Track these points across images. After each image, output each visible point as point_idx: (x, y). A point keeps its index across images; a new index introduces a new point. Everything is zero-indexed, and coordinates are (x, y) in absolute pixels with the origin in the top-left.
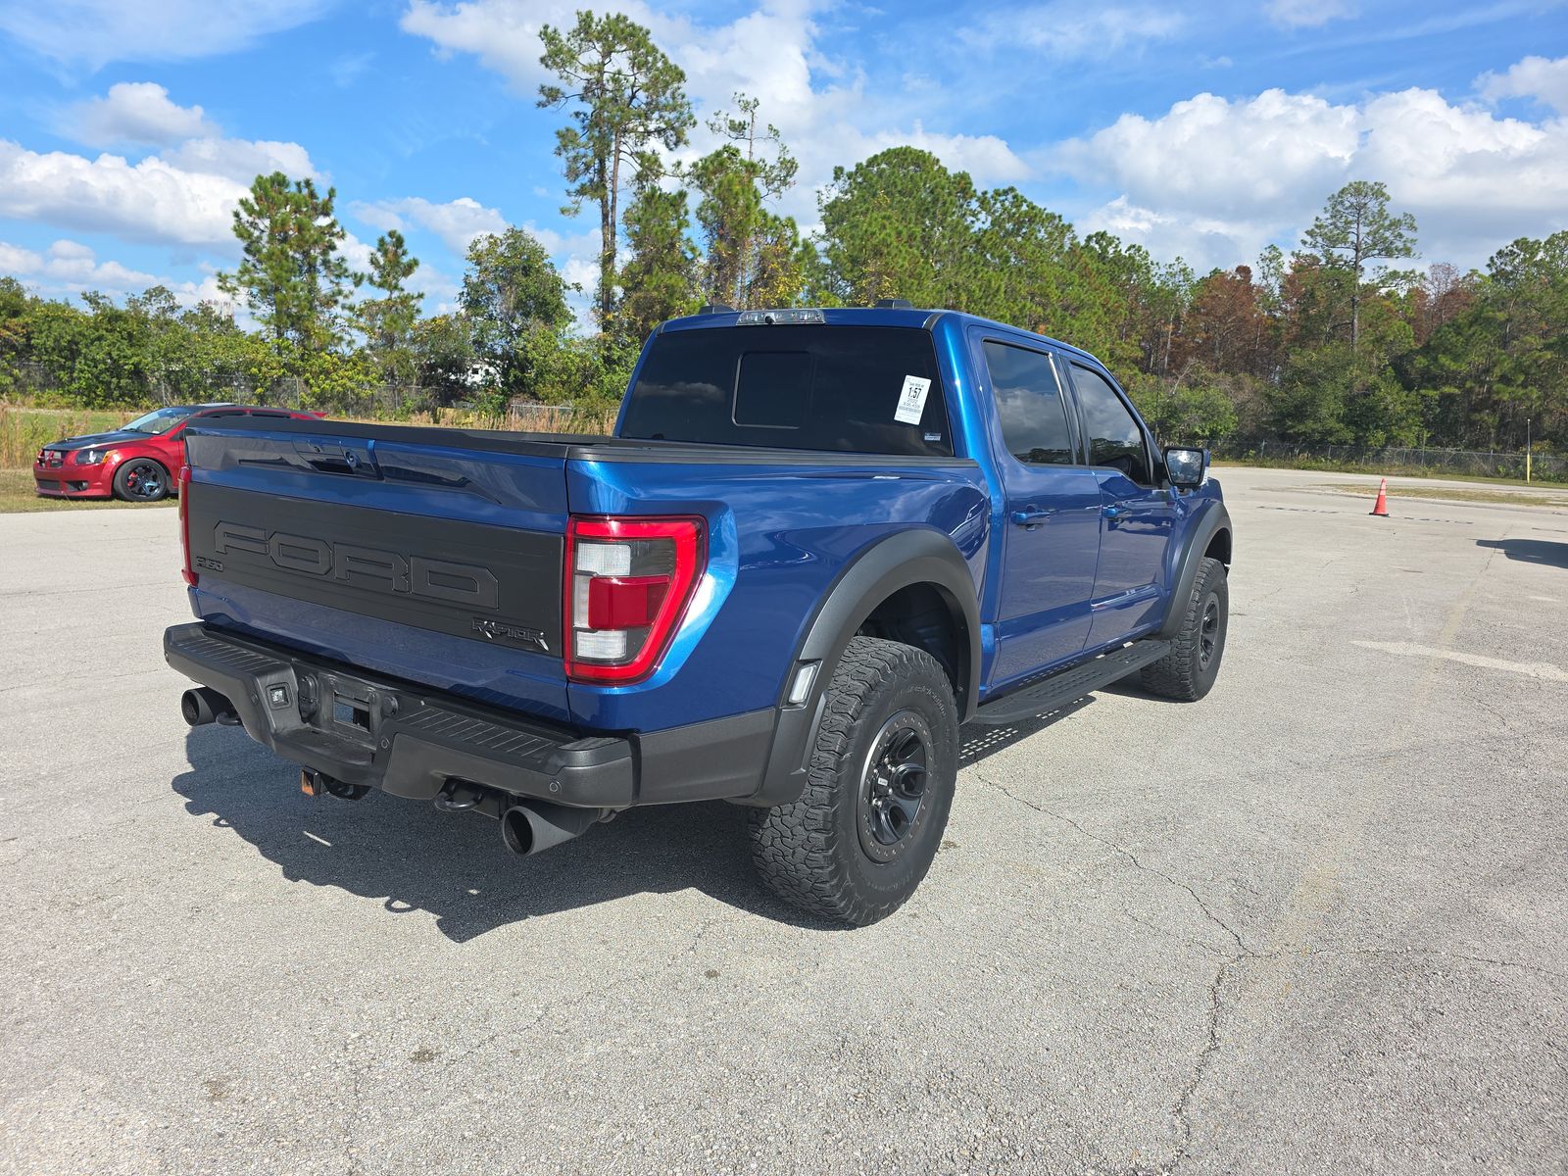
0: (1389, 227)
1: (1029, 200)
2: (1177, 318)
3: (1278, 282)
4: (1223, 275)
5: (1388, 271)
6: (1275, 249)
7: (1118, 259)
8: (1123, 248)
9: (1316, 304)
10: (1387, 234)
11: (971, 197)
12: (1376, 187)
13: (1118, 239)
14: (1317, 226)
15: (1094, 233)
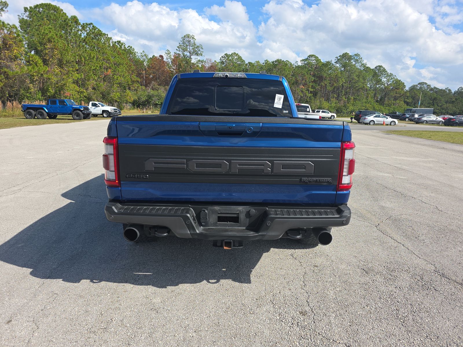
0: (196, 48)
1: (98, 28)
2: (145, 69)
3: (171, 60)
4: (156, 57)
5: (198, 59)
6: (169, 51)
7: (125, 50)
8: (126, 46)
9: (181, 67)
10: (196, 49)
11: (79, 25)
12: (192, 36)
13: (124, 43)
14: (180, 46)
15: (116, 41)
